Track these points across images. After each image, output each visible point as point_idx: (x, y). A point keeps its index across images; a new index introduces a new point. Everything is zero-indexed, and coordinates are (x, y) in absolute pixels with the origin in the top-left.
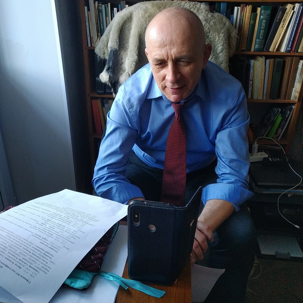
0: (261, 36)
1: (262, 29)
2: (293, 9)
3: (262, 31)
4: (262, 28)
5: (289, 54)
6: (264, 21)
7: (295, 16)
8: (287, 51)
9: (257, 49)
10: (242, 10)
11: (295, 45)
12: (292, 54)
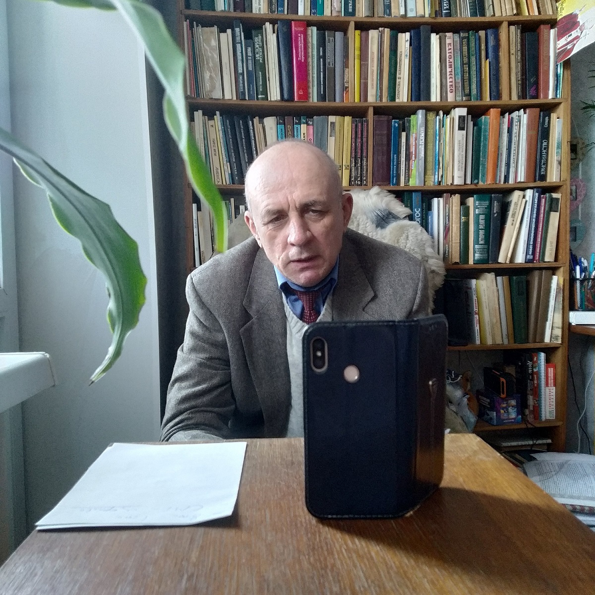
0: (481, 240)
1: (482, 229)
2: (524, 197)
3: (482, 233)
4: (481, 227)
5: (531, 265)
6: (482, 217)
7: (529, 207)
8: (528, 261)
9: (478, 260)
10: (446, 203)
11: (538, 251)
12: (536, 264)
